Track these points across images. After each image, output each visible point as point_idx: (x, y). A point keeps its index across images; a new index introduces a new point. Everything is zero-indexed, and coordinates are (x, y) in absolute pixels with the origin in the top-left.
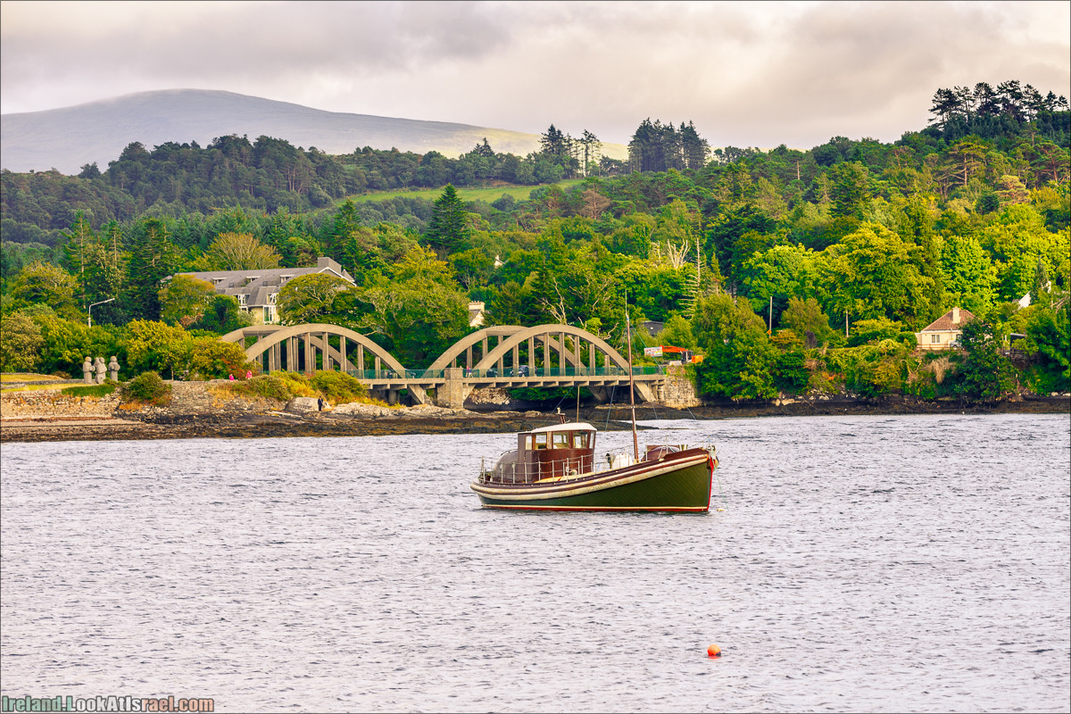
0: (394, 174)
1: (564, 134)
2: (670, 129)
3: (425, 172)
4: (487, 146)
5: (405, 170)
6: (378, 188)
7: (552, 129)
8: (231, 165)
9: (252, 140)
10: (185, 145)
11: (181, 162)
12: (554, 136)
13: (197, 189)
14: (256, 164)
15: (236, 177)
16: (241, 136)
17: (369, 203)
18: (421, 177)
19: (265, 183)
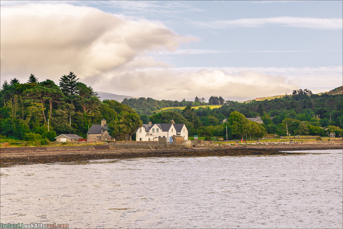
0: (170, 104)
1: (199, 98)
2: (217, 97)
3: (176, 104)
4: (184, 100)
5: (172, 104)
6: (168, 107)
7: (196, 97)
8: (144, 102)
9: (146, 98)
10: (134, 99)
11: (135, 101)
12: (197, 98)
13: (139, 106)
14: (148, 102)
15: (145, 104)
16: (144, 97)
17: (171, 109)
18: (175, 105)
19: (150, 105)
